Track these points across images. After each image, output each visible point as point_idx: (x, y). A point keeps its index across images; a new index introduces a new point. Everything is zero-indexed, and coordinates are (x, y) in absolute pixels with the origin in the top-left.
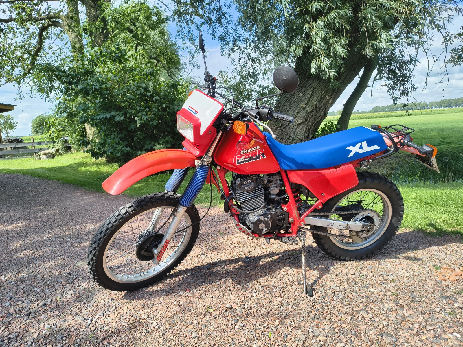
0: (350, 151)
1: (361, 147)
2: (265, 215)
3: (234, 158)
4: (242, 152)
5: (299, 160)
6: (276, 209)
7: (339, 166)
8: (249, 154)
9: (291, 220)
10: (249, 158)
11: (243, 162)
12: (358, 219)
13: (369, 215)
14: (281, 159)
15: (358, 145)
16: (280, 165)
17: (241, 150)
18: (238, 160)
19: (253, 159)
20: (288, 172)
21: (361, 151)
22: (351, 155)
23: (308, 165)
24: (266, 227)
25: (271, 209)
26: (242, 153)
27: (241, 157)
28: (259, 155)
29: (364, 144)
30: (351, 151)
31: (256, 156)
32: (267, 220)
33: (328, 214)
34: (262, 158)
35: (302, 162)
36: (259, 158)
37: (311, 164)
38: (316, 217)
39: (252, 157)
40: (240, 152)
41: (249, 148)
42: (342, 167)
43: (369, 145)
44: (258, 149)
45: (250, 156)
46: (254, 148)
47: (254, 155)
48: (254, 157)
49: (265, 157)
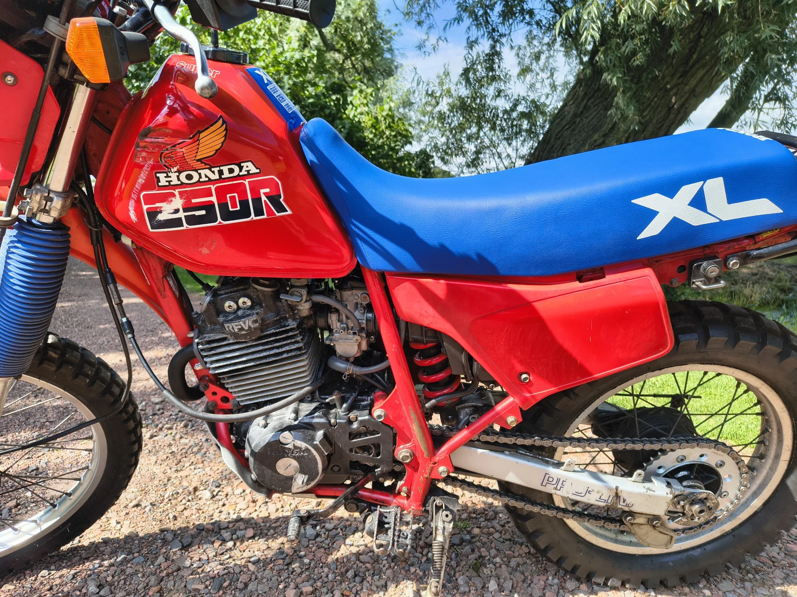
0: (650, 215)
1: (699, 202)
2: (303, 428)
3: (132, 204)
4: (162, 176)
5: (429, 235)
6: (350, 410)
7: (598, 273)
9: (403, 452)
10: (209, 207)
11: (177, 222)
12: (661, 471)
13: (704, 459)
14: (358, 227)
15: (688, 191)
16: (354, 249)
17: (157, 168)
18: (153, 214)
19: (227, 215)
20: (390, 280)
21: (696, 218)
22: (653, 229)
23: (465, 259)
24: (302, 471)
25: (334, 406)
26: (163, 182)
27: (166, 198)
28: (257, 200)
29: (715, 188)
30: (654, 213)
31: (244, 203)
32: (307, 450)
33: (547, 443)
34: (270, 212)
35: (443, 247)
36: (259, 212)
37: (480, 256)
38: (502, 452)
39: (223, 206)
40: (153, 182)
42: (609, 278)
43: (734, 196)
44: (249, 175)
45: (214, 199)
46: (225, 169)
47: (233, 198)
48: (234, 206)
49: (289, 212)
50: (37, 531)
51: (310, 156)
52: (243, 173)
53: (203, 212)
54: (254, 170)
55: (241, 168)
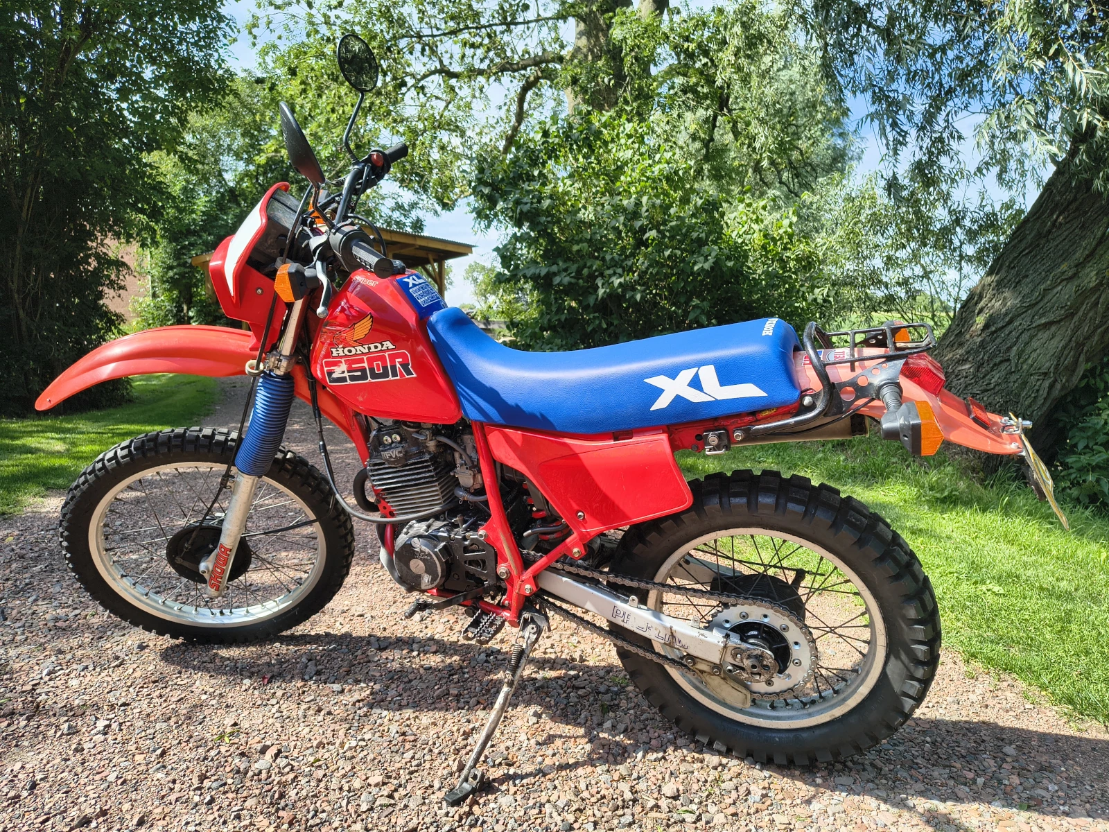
0: (659, 392)
1: (696, 383)
2: (432, 538)
3: (318, 366)
4: (334, 350)
5: (510, 398)
6: (466, 530)
7: (628, 434)
8: (362, 361)
9: (502, 569)
10: (363, 370)
11: (344, 379)
12: (727, 625)
13: (766, 620)
14: (462, 388)
15: (687, 375)
16: (459, 405)
17: (332, 345)
18: (330, 373)
19: (374, 376)
20: (486, 428)
21: (694, 396)
22: (662, 403)
23: (532, 417)
24: (427, 572)
25: (457, 526)
26: (335, 354)
27: (336, 364)
28: (394, 367)
30: (661, 391)
31: (385, 368)
32: (429, 555)
34: (402, 375)
35: (517, 406)
36: (394, 374)
37: (542, 415)
38: (584, 583)
39: (372, 370)
40: (329, 354)
41: (355, 343)
42: (634, 439)
43: (723, 381)
44: (388, 349)
45: (366, 365)
46: (372, 346)
47: (378, 365)
48: (379, 370)
49: (415, 375)
50: (276, 610)
51: (432, 337)
52: (384, 348)
53: (359, 373)
54: (391, 346)
55: (382, 345)
